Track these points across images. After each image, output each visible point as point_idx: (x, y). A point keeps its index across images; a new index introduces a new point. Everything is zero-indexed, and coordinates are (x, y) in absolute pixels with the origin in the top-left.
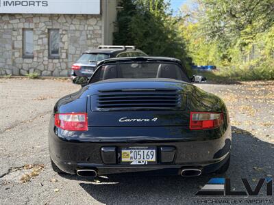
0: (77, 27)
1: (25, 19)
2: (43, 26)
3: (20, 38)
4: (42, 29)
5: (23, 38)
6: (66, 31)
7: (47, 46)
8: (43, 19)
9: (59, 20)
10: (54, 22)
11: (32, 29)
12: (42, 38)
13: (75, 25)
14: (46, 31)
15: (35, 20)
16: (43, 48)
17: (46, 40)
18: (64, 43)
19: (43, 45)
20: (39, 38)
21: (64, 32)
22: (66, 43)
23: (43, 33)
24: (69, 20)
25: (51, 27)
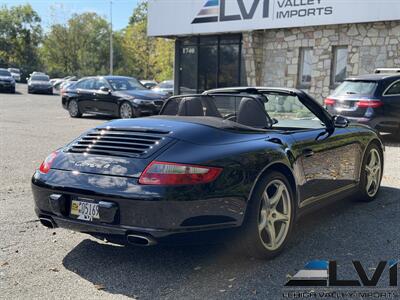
0: (374, 41)
1: (304, 34)
2: (326, 44)
3: (295, 61)
4: (325, 47)
5: (299, 61)
6: (357, 47)
7: (329, 71)
8: (327, 33)
9: (349, 34)
10: (342, 35)
11: (312, 48)
12: (323, 60)
13: (370, 37)
14: (330, 49)
15: (317, 35)
16: (323, 73)
17: (328, 63)
18: (352, 65)
19: (325, 70)
20: (320, 60)
21: (354, 50)
22: (356, 66)
23: (325, 52)
24: (363, 31)
25: (336, 44)
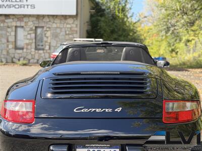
0: (58, 25)
1: (18, 18)
2: (31, 24)
3: (13, 33)
4: (31, 27)
5: (15, 33)
6: (49, 28)
7: (34, 40)
8: (31, 19)
9: (44, 20)
10: (40, 21)
11: (23, 27)
12: (30, 34)
13: (56, 23)
14: (34, 28)
15: (25, 20)
16: (31, 41)
17: (33, 35)
18: (47, 37)
19: (31, 39)
20: (28, 34)
21: (48, 29)
22: (49, 38)
23: (31, 30)
24: (52, 19)
25: (37, 25)
